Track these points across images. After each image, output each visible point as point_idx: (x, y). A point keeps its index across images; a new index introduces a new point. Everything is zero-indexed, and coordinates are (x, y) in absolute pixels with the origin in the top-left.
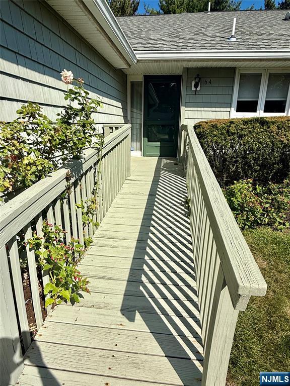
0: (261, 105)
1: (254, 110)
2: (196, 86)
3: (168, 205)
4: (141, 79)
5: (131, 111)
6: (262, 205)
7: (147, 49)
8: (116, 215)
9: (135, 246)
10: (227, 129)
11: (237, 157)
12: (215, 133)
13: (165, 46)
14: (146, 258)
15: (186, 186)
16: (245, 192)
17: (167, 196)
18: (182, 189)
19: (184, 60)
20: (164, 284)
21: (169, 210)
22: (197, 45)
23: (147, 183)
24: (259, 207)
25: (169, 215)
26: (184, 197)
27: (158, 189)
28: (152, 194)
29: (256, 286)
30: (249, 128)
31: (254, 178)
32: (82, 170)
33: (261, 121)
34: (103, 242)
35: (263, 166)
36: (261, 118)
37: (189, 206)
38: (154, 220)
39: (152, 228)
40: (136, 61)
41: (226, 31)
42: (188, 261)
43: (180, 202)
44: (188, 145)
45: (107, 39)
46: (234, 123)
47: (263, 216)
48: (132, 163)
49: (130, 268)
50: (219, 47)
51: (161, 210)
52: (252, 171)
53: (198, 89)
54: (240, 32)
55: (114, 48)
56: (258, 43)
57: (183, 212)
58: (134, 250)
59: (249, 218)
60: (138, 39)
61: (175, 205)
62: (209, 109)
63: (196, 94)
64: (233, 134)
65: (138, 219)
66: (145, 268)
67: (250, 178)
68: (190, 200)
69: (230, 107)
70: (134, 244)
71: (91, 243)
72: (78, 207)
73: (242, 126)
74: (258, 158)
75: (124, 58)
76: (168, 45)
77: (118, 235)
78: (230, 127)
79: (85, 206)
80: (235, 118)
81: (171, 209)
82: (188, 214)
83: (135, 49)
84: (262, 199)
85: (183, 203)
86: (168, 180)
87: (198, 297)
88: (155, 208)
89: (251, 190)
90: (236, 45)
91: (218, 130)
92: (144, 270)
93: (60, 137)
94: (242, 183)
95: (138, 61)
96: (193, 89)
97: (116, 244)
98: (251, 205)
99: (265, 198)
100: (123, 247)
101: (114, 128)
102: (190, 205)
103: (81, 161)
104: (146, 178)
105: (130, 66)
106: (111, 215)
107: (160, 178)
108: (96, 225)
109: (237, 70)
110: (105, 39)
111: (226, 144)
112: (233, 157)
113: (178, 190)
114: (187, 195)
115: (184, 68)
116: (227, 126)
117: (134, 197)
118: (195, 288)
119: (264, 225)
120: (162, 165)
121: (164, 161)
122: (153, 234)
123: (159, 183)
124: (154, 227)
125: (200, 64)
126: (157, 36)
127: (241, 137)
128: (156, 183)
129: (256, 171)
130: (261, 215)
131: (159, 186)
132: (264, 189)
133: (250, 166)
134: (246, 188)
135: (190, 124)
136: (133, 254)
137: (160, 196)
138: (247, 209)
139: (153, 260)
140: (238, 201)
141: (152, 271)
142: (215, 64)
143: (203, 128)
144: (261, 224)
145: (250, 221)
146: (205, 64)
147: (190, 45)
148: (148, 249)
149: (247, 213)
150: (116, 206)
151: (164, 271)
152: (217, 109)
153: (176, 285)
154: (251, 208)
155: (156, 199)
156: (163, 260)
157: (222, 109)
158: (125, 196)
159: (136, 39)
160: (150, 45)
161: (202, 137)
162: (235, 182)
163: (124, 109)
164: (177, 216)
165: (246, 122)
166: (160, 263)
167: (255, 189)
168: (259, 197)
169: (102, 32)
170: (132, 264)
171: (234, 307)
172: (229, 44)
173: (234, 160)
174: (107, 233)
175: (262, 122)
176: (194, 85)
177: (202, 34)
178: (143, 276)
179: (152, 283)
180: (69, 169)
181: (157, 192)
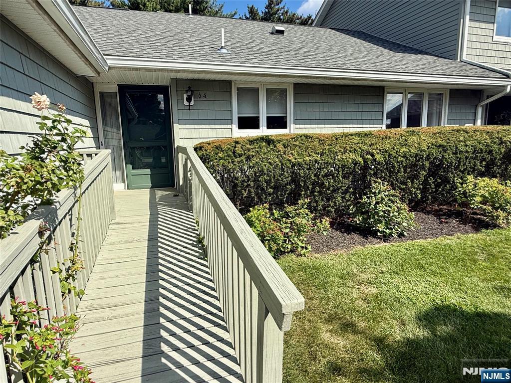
0: (263, 122)
1: (257, 126)
2: (189, 100)
3: (176, 249)
4: (114, 89)
5: (104, 130)
6: (282, 231)
7: (121, 54)
8: (106, 275)
9: (143, 309)
10: (233, 149)
11: (248, 181)
12: (220, 155)
13: (145, 52)
14: (162, 320)
15: (195, 221)
16: (263, 219)
17: (173, 238)
18: (190, 227)
19: (171, 70)
20: (192, 346)
21: (179, 255)
22: (185, 54)
23: (143, 224)
24: (279, 233)
25: (181, 261)
26: (195, 235)
27: (159, 231)
28: (153, 239)
29: (296, 301)
30: (255, 148)
31: (269, 202)
32: (58, 219)
33: (266, 140)
34: (94, 316)
35: (276, 188)
36: (266, 136)
37: (203, 246)
38: (162, 271)
39: (161, 282)
40: (107, 68)
41: (215, 39)
42: (215, 311)
43: (191, 242)
44: (190, 171)
45: (68, 43)
46: (239, 144)
47: (285, 242)
48: (116, 201)
49: (142, 339)
50: (210, 58)
51: (169, 256)
52: (266, 195)
53: (192, 103)
54: (230, 43)
55: (77, 53)
56: (251, 57)
57: (197, 254)
58: (143, 315)
59: (272, 248)
60: (105, 39)
61: (186, 248)
62: (208, 127)
63: (189, 109)
64: (240, 156)
65: (139, 274)
66: (163, 333)
67: (266, 203)
68: (204, 237)
69: (232, 123)
70: (142, 307)
71: (75, 321)
72: (54, 272)
73: (248, 146)
74: (270, 180)
75: (91, 64)
76: (149, 50)
77: (116, 300)
78: (235, 147)
79: (63, 268)
80: (239, 137)
81: (182, 253)
82: (204, 255)
83: (104, 52)
84: (280, 224)
85: (195, 243)
86: (178, 216)
87: (234, 349)
88: (160, 255)
89: (268, 216)
90: (228, 57)
91: (223, 151)
92: (162, 337)
93: (33, 179)
94: (259, 210)
95: (110, 68)
96: (186, 103)
97: (115, 313)
98: (272, 232)
99: (284, 222)
100: (126, 315)
101: (85, 156)
102: (205, 243)
103: (56, 206)
104: (140, 217)
105: (99, 73)
106: (99, 276)
107: (159, 216)
108: (80, 294)
109: (233, 84)
110: (66, 42)
111: (234, 167)
112: (244, 181)
113: (186, 228)
114: (198, 233)
115: (171, 79)
116: (233, 147)
117: (128, 245)
118: (229, 340)
119: (288, 252)
120: (157, 199)
121: (159, 193)
122: (165, 288)
123: (159, 223)
124: (163, 279)
125: (190, 76)
126: (131, 38)
127: (248, 158)
128: (155, 223)
129: (270, 195)
130: (283, 243)
131: (159, 226)
132: (281, 213)
133: (263, 189)
134: (263, 215)
135: (190, 145)
136: (143, 321)
137: (164, 239)
138: (268, 238)
139: (171, 321)
140: (257, 230)
141: (173, 334)
142: (208, 77)
143: (206, 150)
144: (284, 252)
145: (273, 251)
146: (196, 76)
147: (176, 53)
148: (162, 310)
149: (269, 242)
150: (103, 262)
151: (188, 332)
152: (217, 127)
153: (206, 343)
154: (272, 236)
155: (159, 244)
156: (184, 319)
157: (223, 127)
158: (114, 247)
159: (103, 39)
160: (123, 49)
161: (205, 160)
162: (251, 209)
163: (94, 128)
164: (191, 260)
165: (251, 141)
166: (182, 322)
167: (272, 214)
168: (277, 222)
169: (61, 35)
170: (144, 334)
171: (280, 328)
172: (221, 56)
173: (245, 184)
174: (99, 301)
175: (268, 141)
176: (187, 98)
177: (188, 41)
178: (162, 344)
179: (176, 349)
180: (41, 220)
181: (159, 235)
